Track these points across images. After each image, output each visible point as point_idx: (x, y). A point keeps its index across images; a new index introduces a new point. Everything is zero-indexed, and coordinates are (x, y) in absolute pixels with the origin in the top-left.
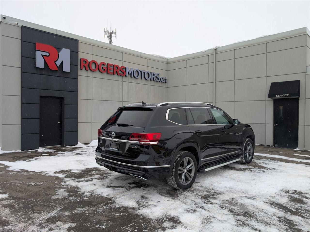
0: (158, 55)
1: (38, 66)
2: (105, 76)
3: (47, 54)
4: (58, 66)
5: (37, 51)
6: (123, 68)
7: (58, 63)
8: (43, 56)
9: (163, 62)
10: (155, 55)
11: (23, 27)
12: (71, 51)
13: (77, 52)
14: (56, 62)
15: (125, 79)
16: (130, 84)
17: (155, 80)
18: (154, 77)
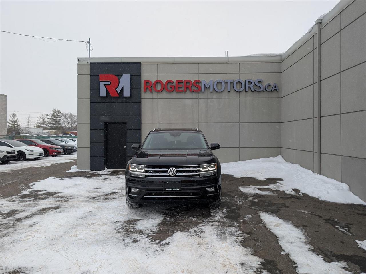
0: (261, 54)
1: (101, 95)
2: (174, 95)
3: (109, 83)
4: (119, 93)
5: (100, 82)
6: (197, 82)
7: (119, 90)
8: (105, 85)
9: (271, 62)
10: (257, 54)
11: (91, 63)
12: (131, 75)
13: (140, 75)
14: (117, 89)
15: (201, 95)
16: (210, 100)
17: (253, 90)
18: (251, 86)
